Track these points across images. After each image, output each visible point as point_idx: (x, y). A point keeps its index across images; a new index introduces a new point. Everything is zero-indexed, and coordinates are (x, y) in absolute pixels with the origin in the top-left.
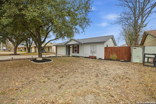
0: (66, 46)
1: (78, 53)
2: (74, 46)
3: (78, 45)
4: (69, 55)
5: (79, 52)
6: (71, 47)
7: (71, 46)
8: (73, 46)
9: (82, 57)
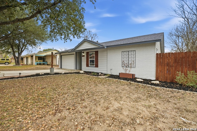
0: (75, 53)
1: (97, 66)
2: (89, 52)
3: (95, 52)
4: (81, 70)
5: (99, 64)
6: (84, 56)
7: (83, 53)
8: (87, 53)
9: (105, 75)
